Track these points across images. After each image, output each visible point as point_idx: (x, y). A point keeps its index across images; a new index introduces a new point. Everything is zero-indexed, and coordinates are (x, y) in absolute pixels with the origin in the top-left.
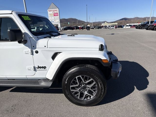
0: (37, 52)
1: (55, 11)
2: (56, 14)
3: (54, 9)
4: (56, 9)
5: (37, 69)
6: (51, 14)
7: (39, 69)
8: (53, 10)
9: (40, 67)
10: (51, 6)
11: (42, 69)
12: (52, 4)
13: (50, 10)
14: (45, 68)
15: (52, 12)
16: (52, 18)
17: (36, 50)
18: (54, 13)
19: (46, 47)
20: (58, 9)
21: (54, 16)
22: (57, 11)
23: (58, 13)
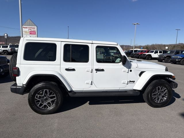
0: (131, 71)
1: (32, 29)
2: (33, 32)
3: (31, 27)
4: (34, 27)
5: (129, 83)
6: (26, 32)
7: (130, 83)
8: (29, 27)
9: (131, 82)
10: (27, 22)
11: (132, 83)
12: (28, 21)
13: (26, 27)
14: (134, 82)
15: (28, 29)
16: (27, 36)
17: (131, 69)
18: (30, 30)
19: (137, 68)
20: (36, 27)
21: (30, 34)
22: (34, 29)
23: (35, 32)
